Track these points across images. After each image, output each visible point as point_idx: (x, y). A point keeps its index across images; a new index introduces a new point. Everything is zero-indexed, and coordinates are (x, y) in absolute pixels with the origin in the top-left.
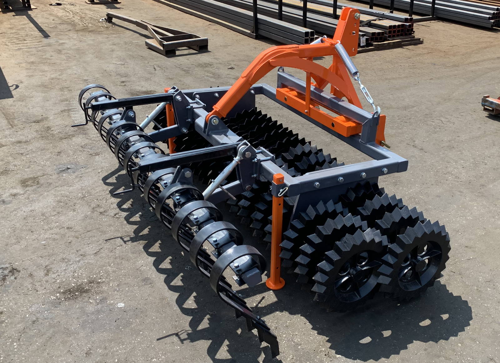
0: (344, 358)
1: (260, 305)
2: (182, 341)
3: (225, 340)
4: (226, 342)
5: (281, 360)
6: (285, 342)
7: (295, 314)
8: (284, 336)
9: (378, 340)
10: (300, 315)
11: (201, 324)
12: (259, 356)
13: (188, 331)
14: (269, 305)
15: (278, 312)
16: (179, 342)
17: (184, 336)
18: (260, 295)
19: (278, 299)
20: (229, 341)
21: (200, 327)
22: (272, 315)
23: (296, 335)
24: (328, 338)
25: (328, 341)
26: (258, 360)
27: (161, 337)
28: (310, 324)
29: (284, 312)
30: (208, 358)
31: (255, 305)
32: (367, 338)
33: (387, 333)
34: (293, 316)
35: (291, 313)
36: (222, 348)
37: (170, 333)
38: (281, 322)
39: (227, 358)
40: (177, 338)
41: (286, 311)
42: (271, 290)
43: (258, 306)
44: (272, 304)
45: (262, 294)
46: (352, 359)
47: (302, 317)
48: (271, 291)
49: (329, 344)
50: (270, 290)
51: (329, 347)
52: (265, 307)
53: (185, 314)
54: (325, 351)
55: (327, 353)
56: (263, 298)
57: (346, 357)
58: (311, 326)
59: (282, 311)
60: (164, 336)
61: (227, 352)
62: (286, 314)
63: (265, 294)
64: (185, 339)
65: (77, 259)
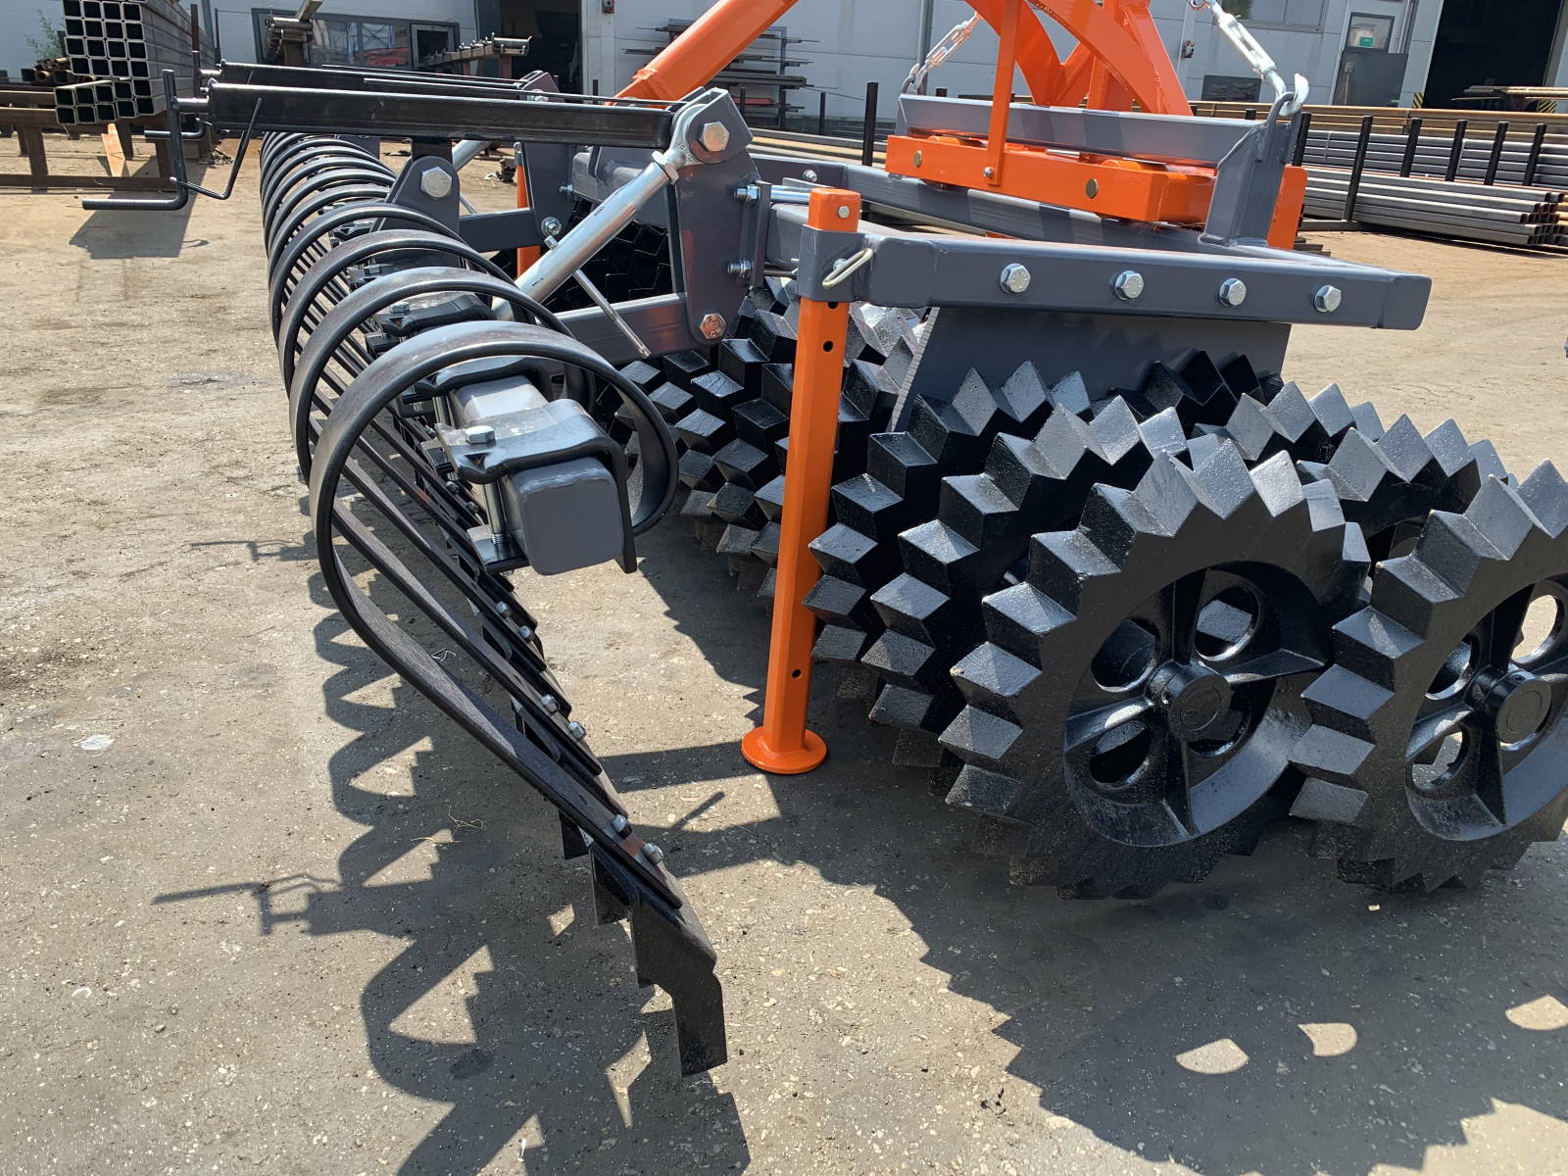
0: (1089, 1138)
1: (693, 825)
2: (269, 921)
3: (474, 949)
4: (481, 960)
5: (729, 1097)
6: (773, 1001)
7: (847, 882)
8: (777, 973)
9: (1282, 1068)
10: (873, 888)
11: (395, 864)
12: (617, 1058)
13: (324, 881)
14: (736, 828)
15: (769, 863)
16: (254, 926)
17: (280, 904)
18: (706, 784)
19: (782, 812)
20: (494, 959)
21: (390, 875)
22: (740, 871)
23: (839, 976)
24: (1002, 1017)
25: (1003, 1031)
26: (609, 1072)
27: (183, 889)
28: (915, 934)
29: (800, 864)
30: (357, 1021)
31: (672, 819)
32: (1218, 1044)
33: (1332, 1039)
34: (841, 888)
35: (831, 876)
36: (444, 985)
37: (237, 879)
38: (774, 907)
39: (451, 1039)
40: (255, 903)
41: (806, 861)
42: (760, 771)
43: (686, 827)
44: (749, 826)
45: (716, 782)
46: (1139, 1153)
47: (882, 899)
48: (760, 777)
49: (1010, 1051)
50: (756, 770)
51: (1007, 1063)
52: (717, 834)
53: (346, 813)
54: (983, 1082)
55: (991, 1096)
56: (719, 796)
57: (1103, 1134)
58: (921, 948)
59: (788, 860)
60: (196, 888)
61: (462, 1008)
62: (806, 875)
63: (731, 785)
64: (285, 918)
65: (50, 583)
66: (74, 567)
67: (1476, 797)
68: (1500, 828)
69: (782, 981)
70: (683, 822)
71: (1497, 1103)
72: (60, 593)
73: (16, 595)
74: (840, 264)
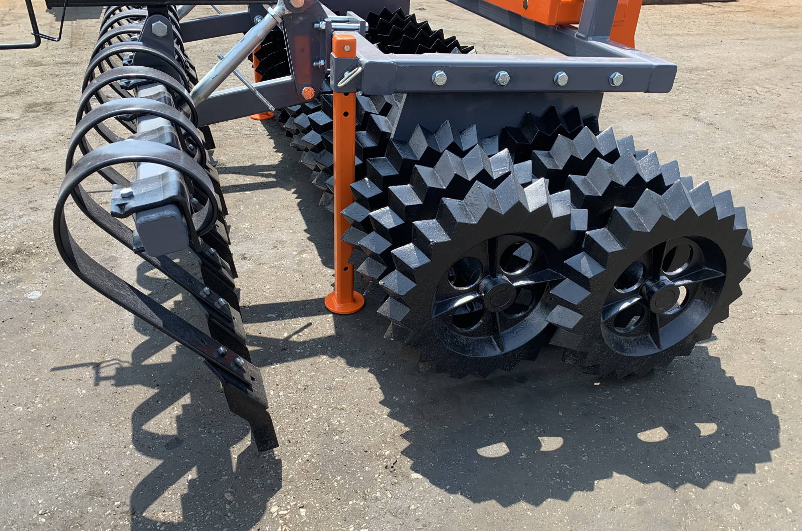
0: (427, 483)
1: (295, 338)
2: (98, 379)
3: (185, 394)
4: (186, 399)
5: (280, 461)
7: (357, 366)
8: (315, 407)
9: (523, 456)
10: (368, 369)
11: (157, 355)
12: (236, 443)
13: (125, 362)
14: (314, 340)
15: (325, 357)
16: (92, 382)
17: (104, 372)
18: (305, 319)
19: (337, 332)
20: (192, 400)
21: (153, 360)
22: (311, 360)
23: (342, 409)
24: (407, 429)
25: (405, 436)
26: (231, 449)
27: (65, 364)
28: (380, 391)
29: (338, 357)
30: (129, 424)
31: (286, 335)
32: (498, 444)
33: (550, 444)
34: (354, 369)
35: (350, 363)
36: (169, 409)
37: (87, 361)
38: (322, 377)
39: (168, 433)
40: (93, 372)
41: (342, 356)
42: (331, 312)
43: (291, 339)
44: (320, 339)
45: (310, 318)
46: (446, 490)
47: (370, 374)
48: (331, 315)
49: (405, 444)
50: (329, 312)
51: (402, 450)
52: (304, 342)
53: (139, 330)
54: (389, 457)
55: (390, 464)
56: (310, 324)
57: (433, 482)
58: (381, 397)
59: (333, 356)
60: (70, 364)
61: (174, 420)
62: (340, 363)
63: (316, 320)
64: (106, 378)
65: (21, 213)
66: (32, 205)
67: (649, 335)
68: (658, 350)
69: (316, 410)
70: (290, 337)
71: (615, 474)
72: (24, 219)
73: (5, 220)
74: (347, 74)
